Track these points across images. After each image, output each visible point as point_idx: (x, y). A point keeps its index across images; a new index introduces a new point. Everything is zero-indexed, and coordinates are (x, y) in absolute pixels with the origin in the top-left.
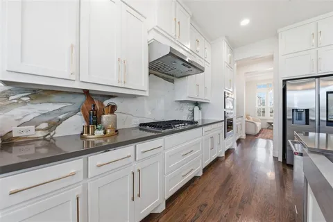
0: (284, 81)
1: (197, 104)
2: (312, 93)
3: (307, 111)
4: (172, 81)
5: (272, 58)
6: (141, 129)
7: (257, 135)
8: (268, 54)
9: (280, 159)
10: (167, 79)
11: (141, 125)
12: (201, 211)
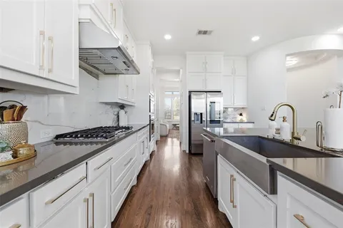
0: (190, 92)
1: (122, 107)
2: (204, 101)
3: (201, 114)
4: (97, 77)
5: (178, 72)
6: (57, 144)
7: (167, 136)
8: (177, 68)
9: (188, 152)
10: (90, 73)
11: (58, 137)
12: (150, 214)
